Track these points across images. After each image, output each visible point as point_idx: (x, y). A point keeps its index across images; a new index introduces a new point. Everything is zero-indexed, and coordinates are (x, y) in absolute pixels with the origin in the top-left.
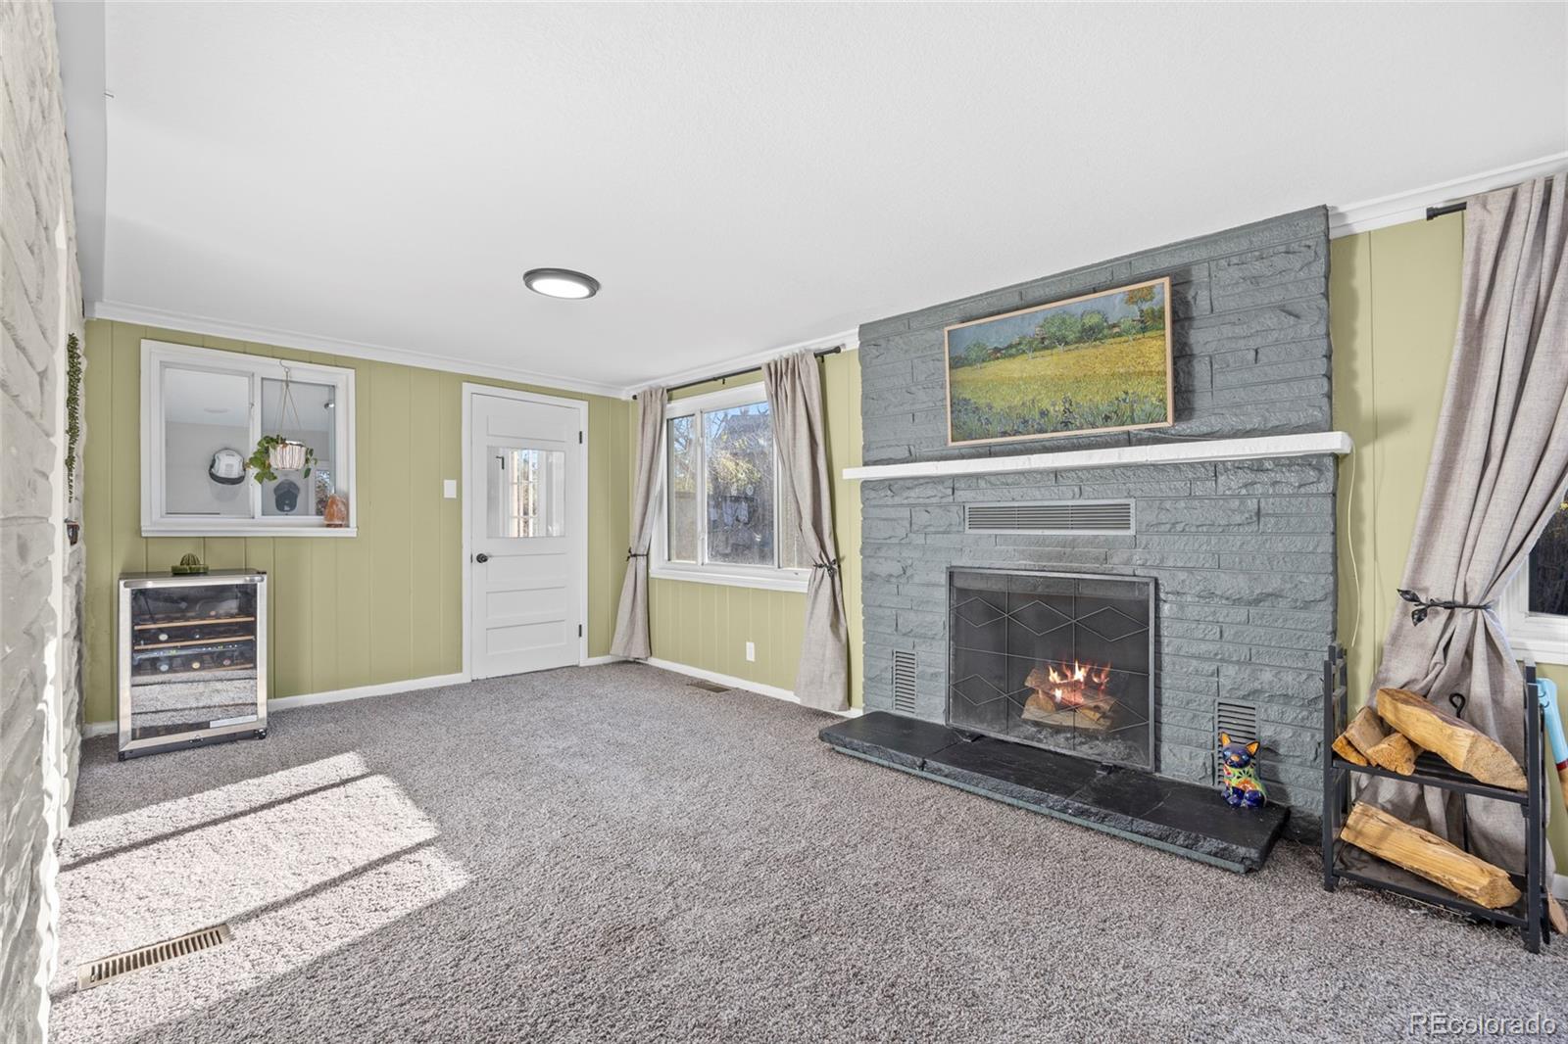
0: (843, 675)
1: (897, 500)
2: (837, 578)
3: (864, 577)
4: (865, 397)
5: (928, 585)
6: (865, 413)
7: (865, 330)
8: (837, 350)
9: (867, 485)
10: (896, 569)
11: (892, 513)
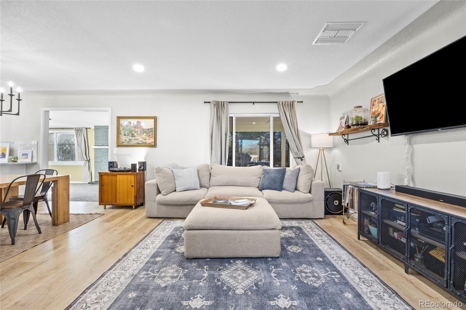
0: (91, 177)
1: (100, 151)
2: (89, 162)
3: (95, 162)
4: (95, 136)
5: (105, 162)
6: (95, 138)
7: (95, 126)
8: (90, 128)
9: (95, 149)
10: (100, 161)
11: (100, 153)
